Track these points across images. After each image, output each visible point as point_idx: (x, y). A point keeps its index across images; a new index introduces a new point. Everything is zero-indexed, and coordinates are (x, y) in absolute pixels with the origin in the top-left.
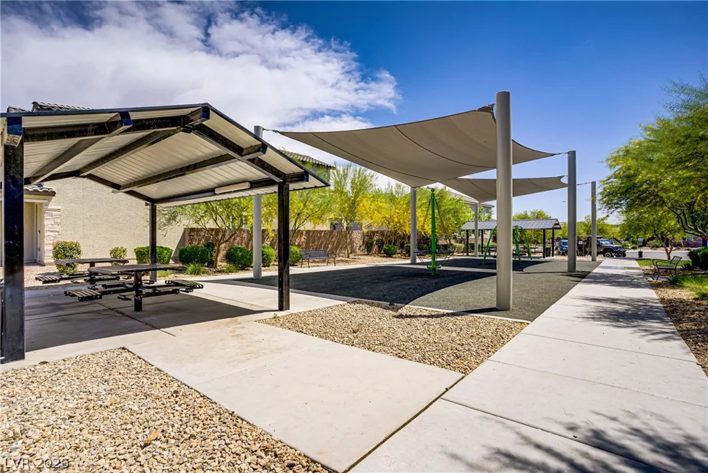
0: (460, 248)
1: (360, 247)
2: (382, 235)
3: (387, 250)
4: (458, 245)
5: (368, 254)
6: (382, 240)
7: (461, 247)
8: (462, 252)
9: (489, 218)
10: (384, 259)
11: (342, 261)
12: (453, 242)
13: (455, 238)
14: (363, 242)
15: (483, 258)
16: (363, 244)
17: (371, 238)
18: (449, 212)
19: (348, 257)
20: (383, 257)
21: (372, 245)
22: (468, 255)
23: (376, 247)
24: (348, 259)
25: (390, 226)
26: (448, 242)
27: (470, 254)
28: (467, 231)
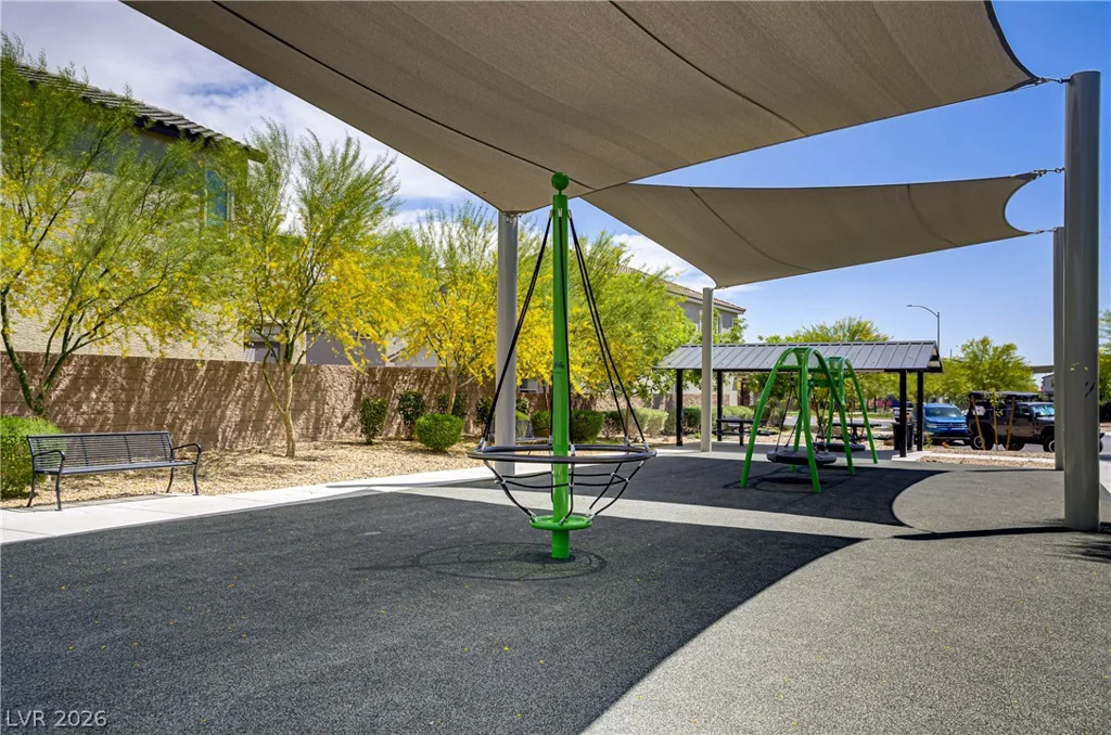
0: (655, 422)
1: (345, 418)
2: (420, 379)
3: (428, 429)
4: (650, 412)
5: (369, 443)
6: (418, 397)
7: (660, 418)
8: (663, 433)
9: (735, 338)
10: (418, 460)
11: (267, 469)
12: (637, 403)
13: (643, 392)
14: (356, 400)
15: (742, 456)
16: (355, 408)
17: (385, 388)
18: (626, 316)
19: (291, 454)
20: (416, 451)
21: (380, 411)
22: (679, 444)
23: (399, 419)
24: (292, 463)
25: (443, 354)
26: (623, 404)
27: (685, 440)
28: (680, 372)
